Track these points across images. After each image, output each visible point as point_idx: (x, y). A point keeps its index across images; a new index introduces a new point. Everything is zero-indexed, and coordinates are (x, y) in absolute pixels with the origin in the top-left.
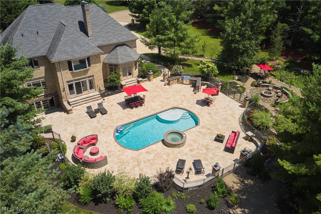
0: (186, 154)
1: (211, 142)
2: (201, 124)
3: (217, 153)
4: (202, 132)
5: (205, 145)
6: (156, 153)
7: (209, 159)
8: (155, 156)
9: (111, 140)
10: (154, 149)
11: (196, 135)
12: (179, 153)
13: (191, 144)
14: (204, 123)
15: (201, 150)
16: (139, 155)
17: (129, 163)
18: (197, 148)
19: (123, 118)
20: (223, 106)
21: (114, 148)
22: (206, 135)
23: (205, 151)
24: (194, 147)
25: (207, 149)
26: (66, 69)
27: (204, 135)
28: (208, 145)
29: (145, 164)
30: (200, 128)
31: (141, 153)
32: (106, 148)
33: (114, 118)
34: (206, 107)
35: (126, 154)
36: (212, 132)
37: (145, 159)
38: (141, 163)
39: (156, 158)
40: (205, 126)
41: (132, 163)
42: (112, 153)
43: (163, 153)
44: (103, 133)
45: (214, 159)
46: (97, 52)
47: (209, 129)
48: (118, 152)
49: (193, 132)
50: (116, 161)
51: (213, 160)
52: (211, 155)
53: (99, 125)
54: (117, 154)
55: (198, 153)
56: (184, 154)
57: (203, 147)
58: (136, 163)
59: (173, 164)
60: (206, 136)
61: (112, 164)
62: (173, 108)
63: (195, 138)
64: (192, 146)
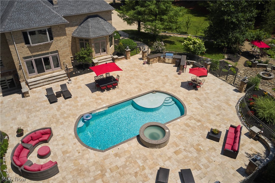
0: (169, 158)
1: (203, 139)
2: (188, 113)
3: (212, 158)
4: (191, 124)
5: (195, 145)
6: (129, 155)
7: (202, 167)
8: (127, 161)
9: (70, 134)
10: (126, 149)
11: (182, 130)
12: (160, 156)
13: (176, 143)
14: (192, 111)
15: (189, 152)
16: (104, 159)
17: (89, 172)
18: (185, 150)
19: (90, 103)
20: (214, 90)
21: (72, 146)
22: (196, 129)
23: (195, 155)
24: (180, 147)
25: (198, 151)
26: (21, 42)
27: (193, 128)
28: (198, 145)
29: (112, 174)
30: (187, 120)
31: (108, 155)
32: (61, 146)
33: (79, 104)
34: (193, 91)
35: (87, 156)
36: (203, 126)
37: (113, 166)
38: (106, 172)
39: (128, 163)
40: (193, 116)
41: (94, 171)
42: (68, 155)
43: (138, 156)
44: (62, 123)
45: (208, 167)
46: (60, 21)
47: (199, 121)
48: (77, 154)
49: (178, 124)
50: (72, 167)
51: (208, 170)
52: (204, 161)
53: (58, 113)
54: (75, 156)
55: (186, 157)
56: (167, 158)
57: (192, 148)
58: (100, 172)
59: (151, 174)
60: (195, 131)
61: (65, 173)
62: (153, 92)
63: (181, 134)
64: (177, 146)
